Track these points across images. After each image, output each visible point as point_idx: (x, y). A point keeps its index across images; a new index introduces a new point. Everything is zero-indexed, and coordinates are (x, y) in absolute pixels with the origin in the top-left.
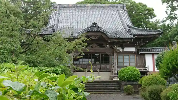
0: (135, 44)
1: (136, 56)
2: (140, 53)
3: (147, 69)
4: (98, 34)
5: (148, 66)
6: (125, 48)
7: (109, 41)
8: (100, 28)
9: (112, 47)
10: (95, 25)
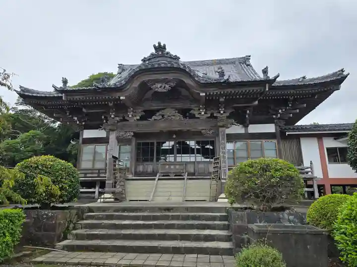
0: (274, 116)
1: (278, 143)
2: (287, 133)
3: (307, 173)
4: (170, 76)
5: (311, 163)
6: (250, 125)
7: (201, 94)
8: (177, 58)
9: (215, 115)
10: (160, 53)
